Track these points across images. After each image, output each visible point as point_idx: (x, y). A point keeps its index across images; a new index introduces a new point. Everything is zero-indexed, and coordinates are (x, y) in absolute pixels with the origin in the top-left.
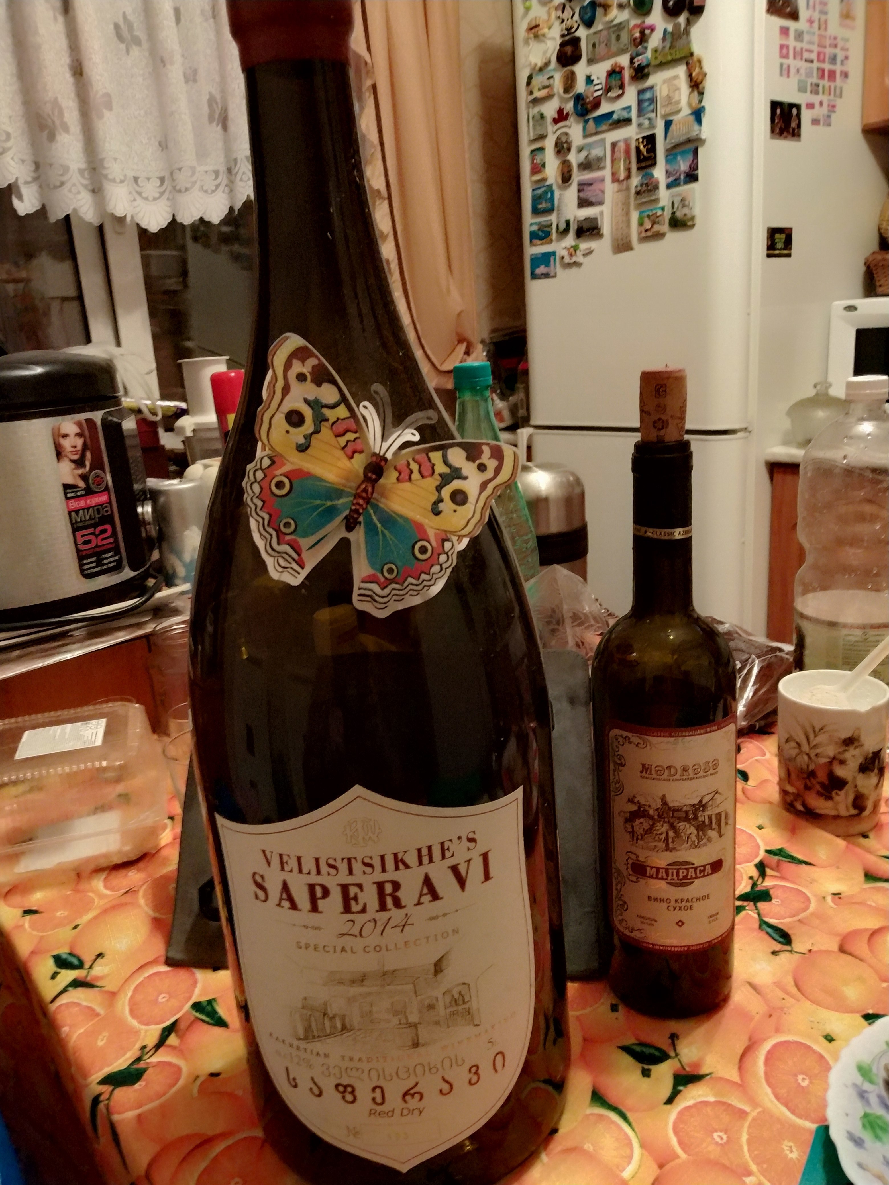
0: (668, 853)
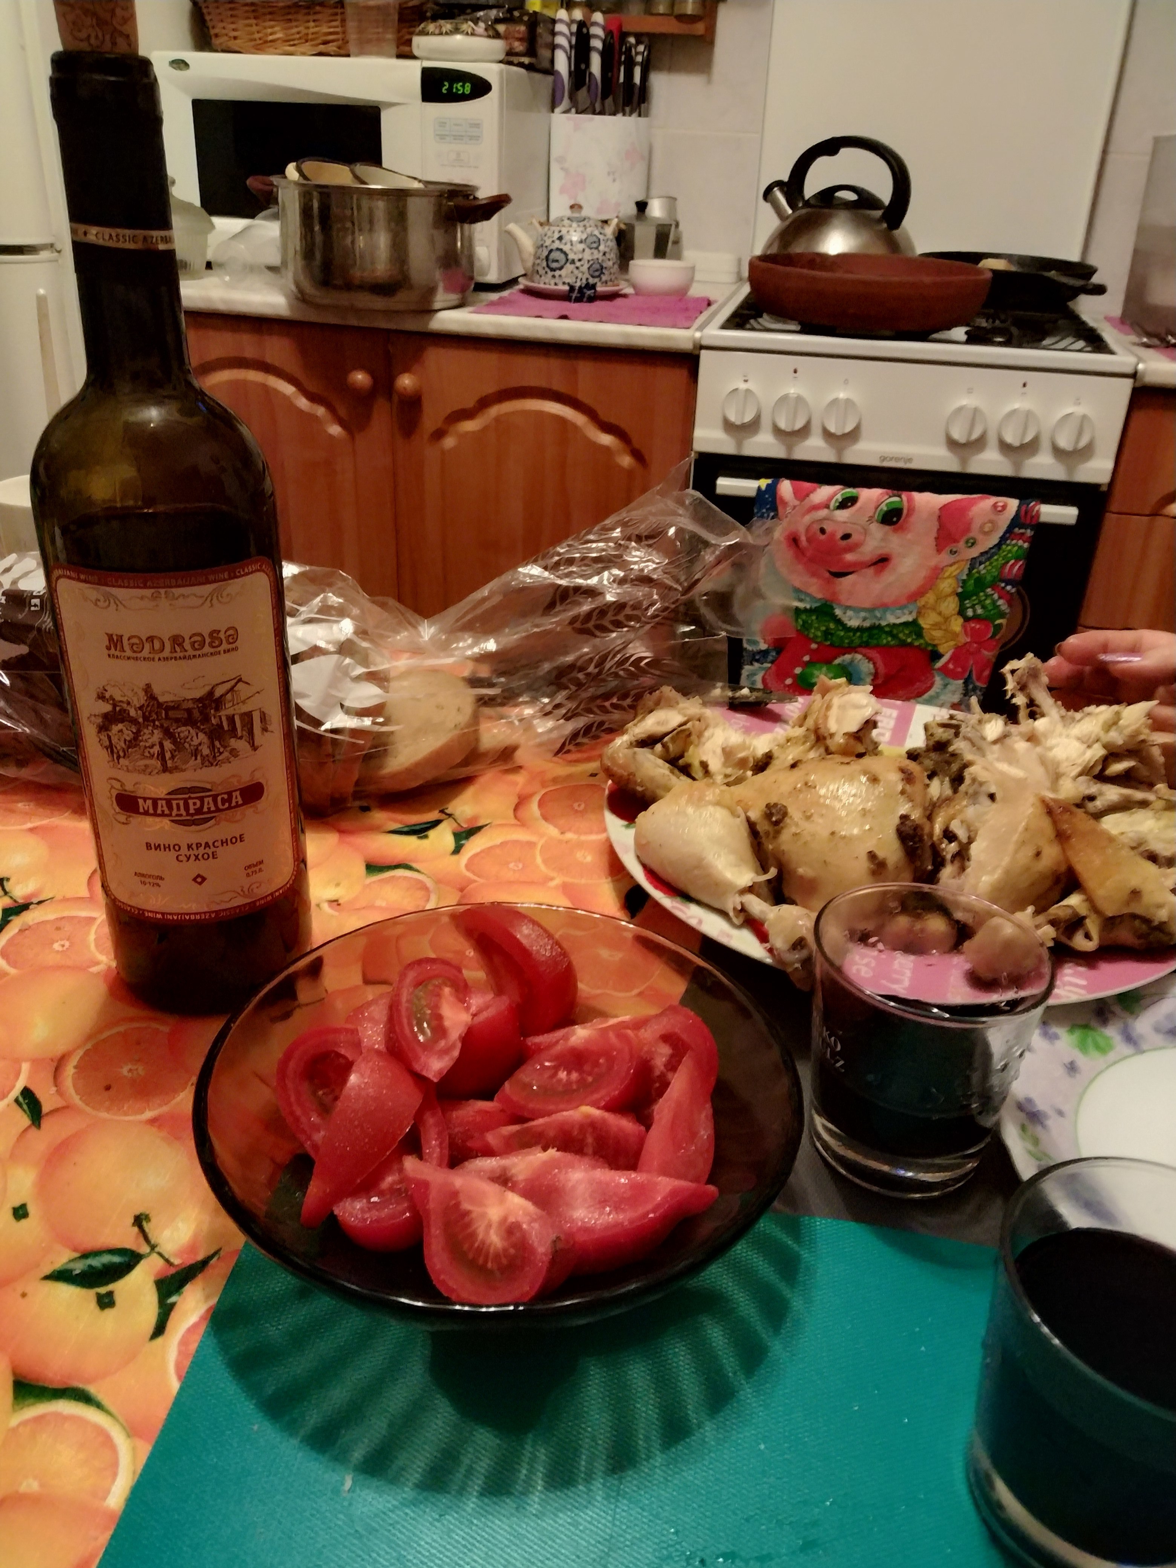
0: (167, 774)
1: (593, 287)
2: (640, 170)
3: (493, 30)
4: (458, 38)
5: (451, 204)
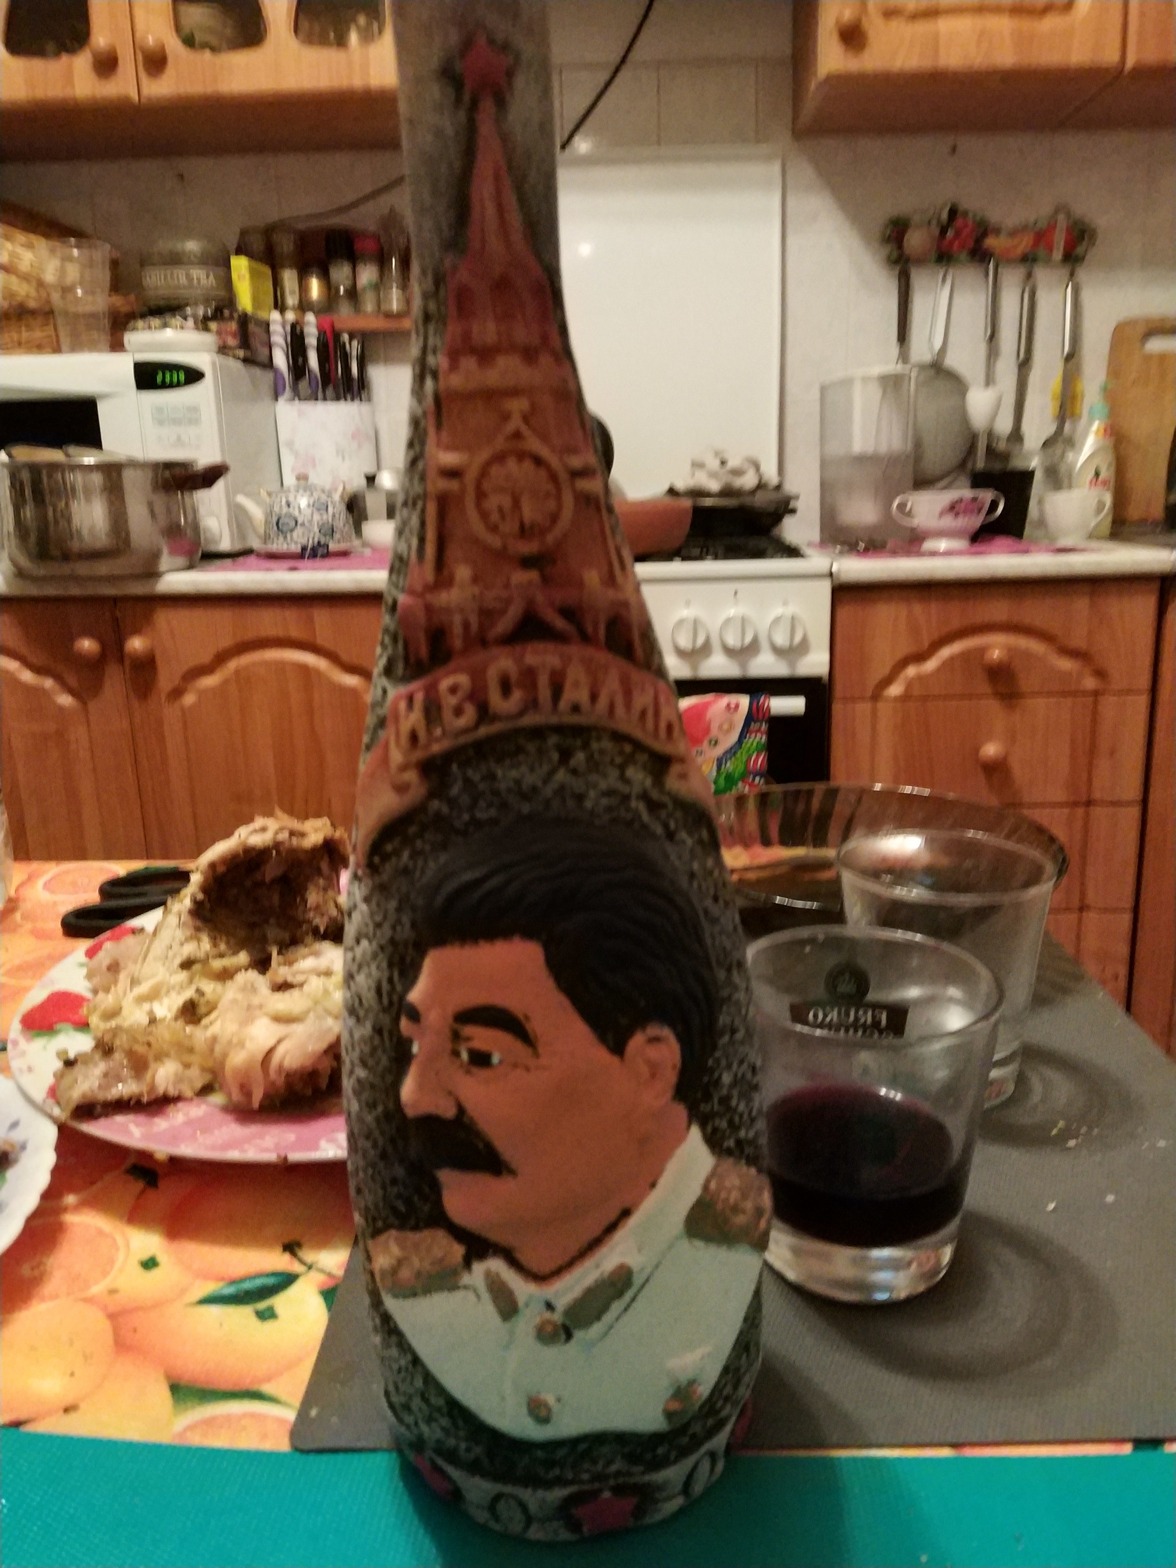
1: (325, 545)
2: (368, 450)
3: (203, 325)
4: (169, 333)
5: (167, 474)
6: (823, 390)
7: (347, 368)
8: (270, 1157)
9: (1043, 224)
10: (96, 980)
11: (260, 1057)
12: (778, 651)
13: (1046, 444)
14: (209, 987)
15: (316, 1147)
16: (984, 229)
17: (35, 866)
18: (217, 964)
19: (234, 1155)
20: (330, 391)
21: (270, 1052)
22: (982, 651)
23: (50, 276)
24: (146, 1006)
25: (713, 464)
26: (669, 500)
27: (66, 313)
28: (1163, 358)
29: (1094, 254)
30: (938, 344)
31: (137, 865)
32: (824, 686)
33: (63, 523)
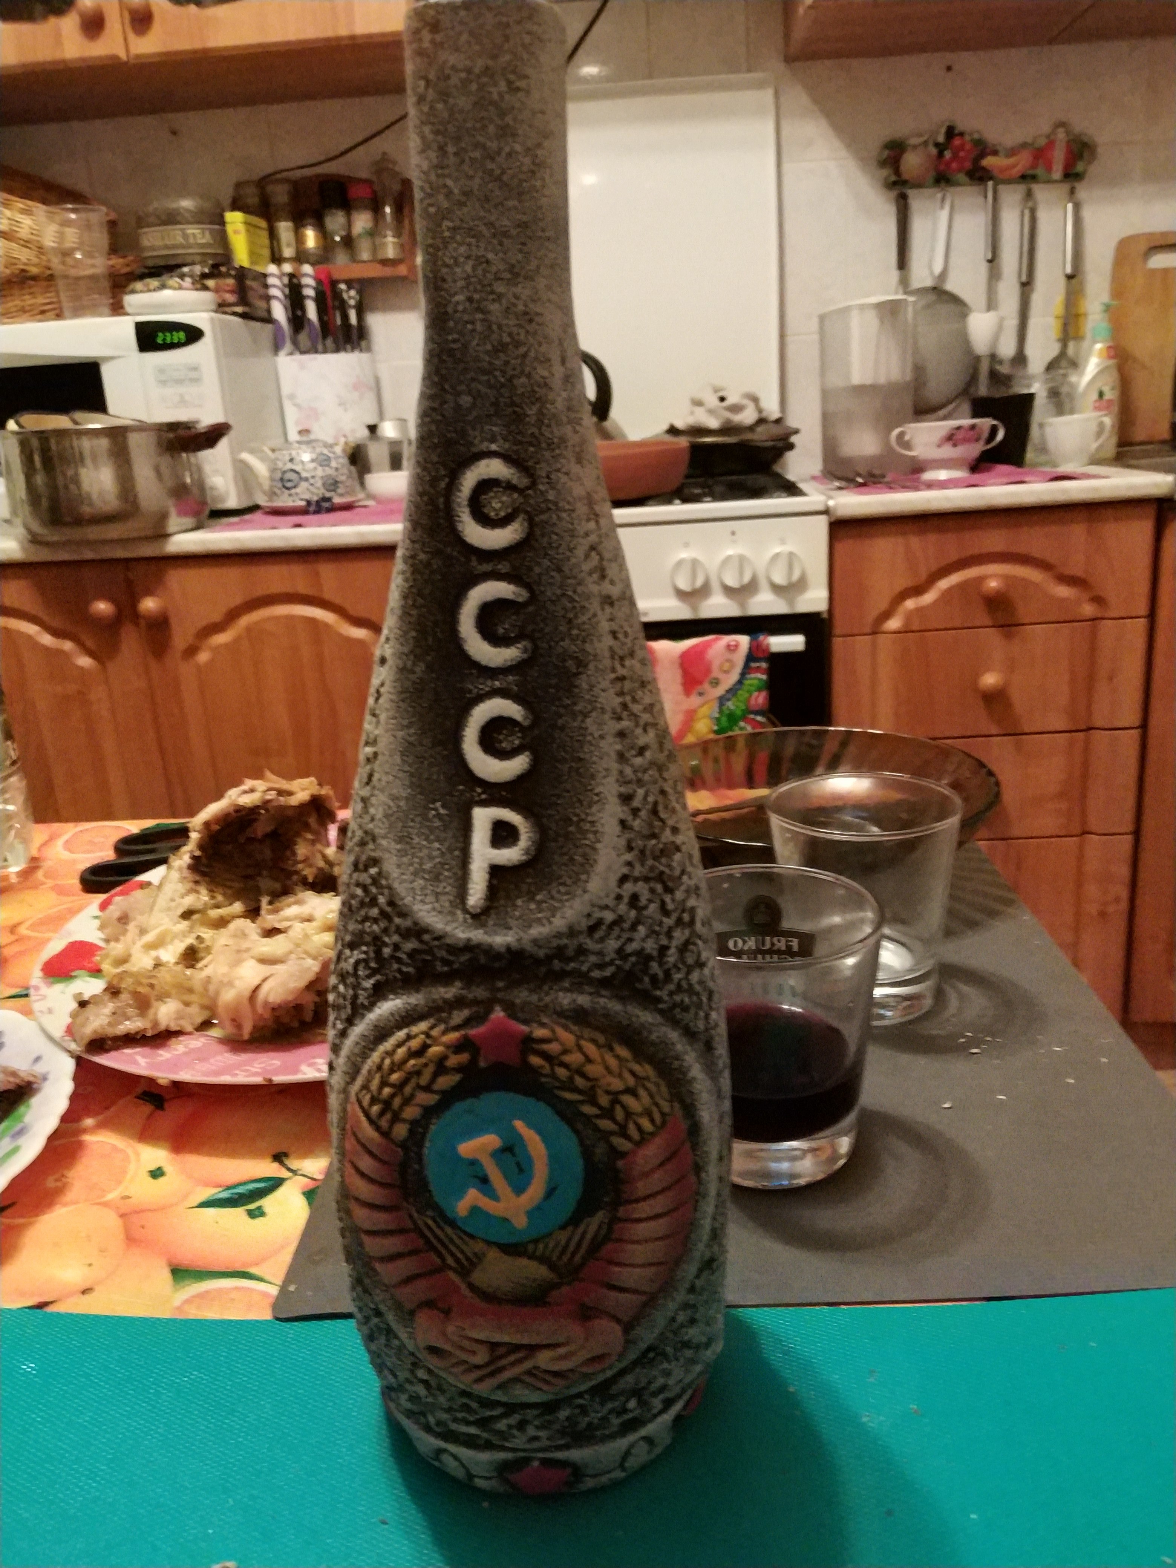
1: (329, 499)
2: (370, 399)
3: (200, 284)
4: (167, 293)
5: (171, 435)
6: (822, 319)
7: (345, 317)
8: (258, 1080)
9: (1042, 142)
10: (108, 931)
11: (247, 994)
12: (777, 589)
13: (1051, 367)
14: (207, 934)
15: (296, 1071)
16: (983, 149)
17: (56, 826)
18: (214, 913)
19: (226, 1079)
20: (329, 342)
21: (257, 988)
22: (981, 579)
23: (49, 241)
24: (154, 953)
25: (712, 401)
26: (669, 438)
27: (66, 277)
28: (1166, 271)
29: (1094, 170)
30: (938, 268)
31: (149, 823)
32: (823, 620)
33: (72, 487)
